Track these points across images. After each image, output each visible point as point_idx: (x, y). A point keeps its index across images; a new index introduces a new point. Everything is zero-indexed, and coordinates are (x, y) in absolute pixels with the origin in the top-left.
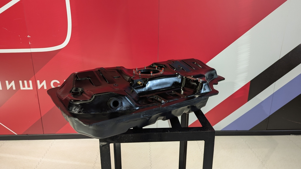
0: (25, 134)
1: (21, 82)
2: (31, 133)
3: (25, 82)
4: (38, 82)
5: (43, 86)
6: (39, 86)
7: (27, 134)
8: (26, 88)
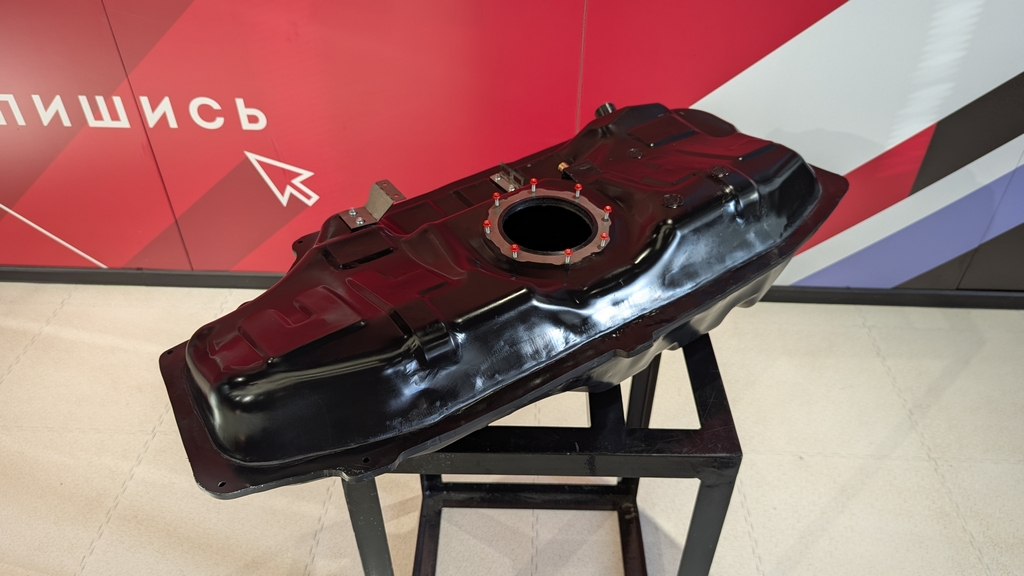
0: (131, 269)
1: (83, 100)
2: (150, 264)
3: (100, 100)
4: (144, 101)
5: (164, 118)
6: (152, 119)
7: (138, 269)
8: (107, 122)
